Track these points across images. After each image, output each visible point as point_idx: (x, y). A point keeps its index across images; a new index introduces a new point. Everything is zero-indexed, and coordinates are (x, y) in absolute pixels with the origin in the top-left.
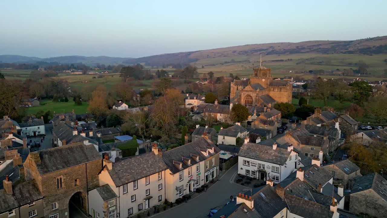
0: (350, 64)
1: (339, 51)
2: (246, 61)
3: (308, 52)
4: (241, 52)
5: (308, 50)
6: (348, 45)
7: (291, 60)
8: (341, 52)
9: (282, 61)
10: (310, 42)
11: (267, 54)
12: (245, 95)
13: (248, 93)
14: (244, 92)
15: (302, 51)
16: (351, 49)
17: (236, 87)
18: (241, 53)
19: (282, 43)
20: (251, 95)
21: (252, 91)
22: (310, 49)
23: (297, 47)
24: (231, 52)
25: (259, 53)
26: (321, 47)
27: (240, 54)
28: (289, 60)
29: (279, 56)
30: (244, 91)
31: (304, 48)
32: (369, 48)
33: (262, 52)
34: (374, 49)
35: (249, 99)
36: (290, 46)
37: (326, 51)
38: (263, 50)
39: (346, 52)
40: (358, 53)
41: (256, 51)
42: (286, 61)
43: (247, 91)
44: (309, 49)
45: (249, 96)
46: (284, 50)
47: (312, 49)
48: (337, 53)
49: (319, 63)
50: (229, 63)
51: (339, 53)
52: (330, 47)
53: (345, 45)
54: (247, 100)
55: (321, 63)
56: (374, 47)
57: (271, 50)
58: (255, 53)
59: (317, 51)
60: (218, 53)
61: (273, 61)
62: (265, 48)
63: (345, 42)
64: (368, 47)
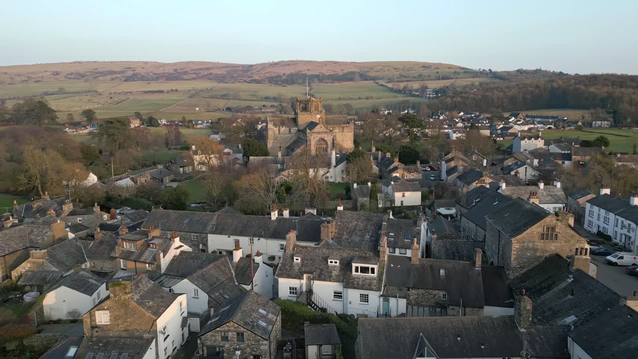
0: (267, 98)
1: (241, 79)
2: (89, 92)
3: (194, 79)
4: (72, 74)
5: (194, 76)
6: (248, 71)
7: (176, 90)
8: (245, 81)
9: (161, 92)
10: (193, 63)
11: (126, 81)
12: (317, 139)
13: (320, 135)
14: (315, 135)
15: (185, 77)
16: (256, 77)
17: (276, 129)
18: (73, 76)
19: (146, 63)
20: (326, 139)
21: (326, 132)
22: (197, 74)
23: (176, 70)
24: (49, 73)
25: (109, 77)
26: (211, 71)
27: (69, 78)
28: (172, 90)
29: (149, 83)
30: (315, 133)
31: (186, 73)
32: (280, 76)
33: (113, 76)
34: (284, 77)
35: (321, 144)
36: (161, 69)
37: (221, 79)
38: (115, 73)
39: (251, 80)
40: (266, 82)
41: (103, 74)
42: (168, 92)
43: (319, 133)
44: (194, 73)
45: (323, 140)
46: (155, 74)
47: (201, 75)
48: (239, 82)
49: (222, 96)
50: (53, 94)
51: (241, 83)
52: (225, 73)
53: (244, 71)
54: (319, 147)
55: (224, 95)
56: (284, 74)
57: (132, 72)
58: (102, 77)
59: (209, 77)
60: (20, 75)
61: (146, 92)
62: (119, 69)
63: (243, 66)
64: (277, 74)
